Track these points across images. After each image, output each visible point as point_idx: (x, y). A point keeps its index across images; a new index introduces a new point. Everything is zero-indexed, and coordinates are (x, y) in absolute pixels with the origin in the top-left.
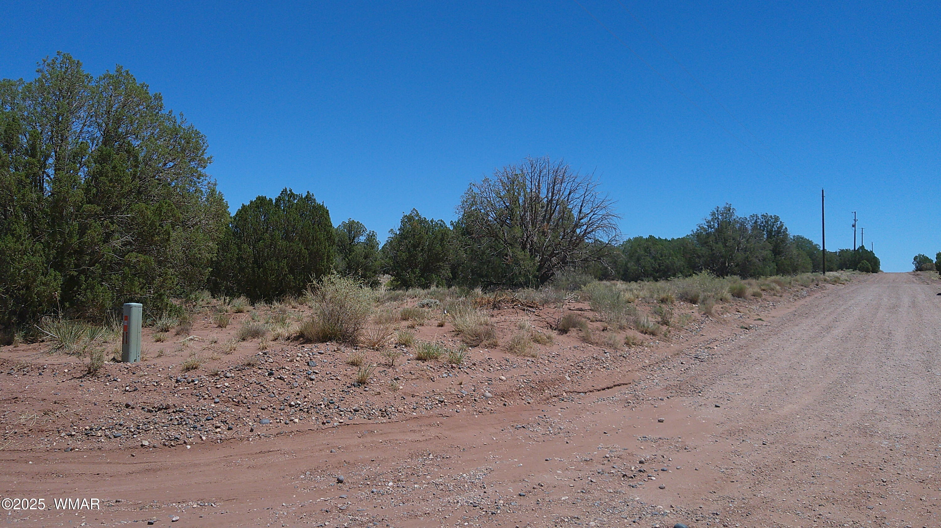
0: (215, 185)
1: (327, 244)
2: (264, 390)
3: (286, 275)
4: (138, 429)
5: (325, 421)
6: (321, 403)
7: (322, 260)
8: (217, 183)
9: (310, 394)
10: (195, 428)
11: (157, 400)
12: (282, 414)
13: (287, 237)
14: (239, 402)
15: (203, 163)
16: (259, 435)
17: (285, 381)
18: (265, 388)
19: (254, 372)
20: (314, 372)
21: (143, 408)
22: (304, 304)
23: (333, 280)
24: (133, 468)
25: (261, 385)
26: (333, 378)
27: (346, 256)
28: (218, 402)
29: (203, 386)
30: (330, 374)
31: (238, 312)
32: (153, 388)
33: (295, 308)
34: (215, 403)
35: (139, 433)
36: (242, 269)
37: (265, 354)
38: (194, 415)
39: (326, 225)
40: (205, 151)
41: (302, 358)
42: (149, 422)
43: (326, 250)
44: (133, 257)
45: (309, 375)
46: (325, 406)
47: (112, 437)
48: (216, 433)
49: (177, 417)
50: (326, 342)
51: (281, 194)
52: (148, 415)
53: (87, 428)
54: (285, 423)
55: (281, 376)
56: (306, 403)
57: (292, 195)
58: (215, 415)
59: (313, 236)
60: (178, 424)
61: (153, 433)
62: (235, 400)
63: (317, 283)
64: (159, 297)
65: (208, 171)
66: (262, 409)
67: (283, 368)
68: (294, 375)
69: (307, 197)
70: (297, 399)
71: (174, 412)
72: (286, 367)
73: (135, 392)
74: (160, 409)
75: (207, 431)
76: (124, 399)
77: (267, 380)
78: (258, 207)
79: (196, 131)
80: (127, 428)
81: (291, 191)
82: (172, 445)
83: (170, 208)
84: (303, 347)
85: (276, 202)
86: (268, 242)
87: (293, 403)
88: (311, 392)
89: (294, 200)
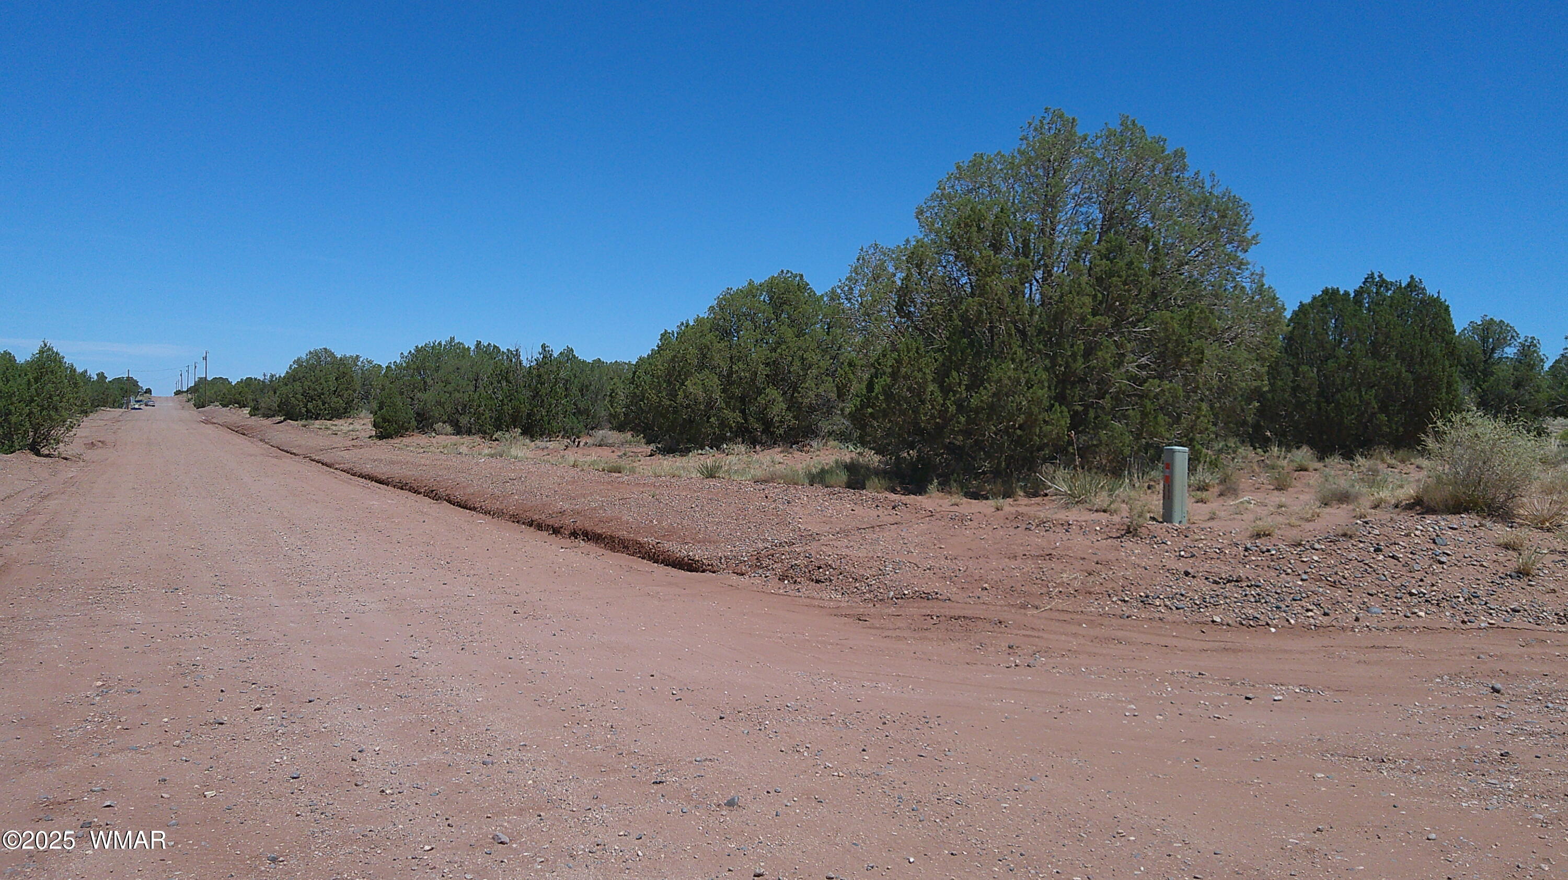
0: (1262, 275)
1: (1447, 363)
2: (1369, 570)
3: (1374, 414)
4: (1205, 602)
5: (1466, 620)
6: (1458, 594)
7: (1439, 390)
8: (1265, 272)
9: (1440, 581)
10: (1277, 607)
11: (1225, 571)
12: (1399, 604)
13: (1375, 351)
14: (1335, 582)
15: (1244, 245)
16: (1368, 627)
17: (1400, 561)
18: (1371, 567)
19: (1353, 545)
20: (1444, 553)
21: (1207, 579)
22: (1408, 463)
23: (1470, 420)
24: (1206, 646)
25: (1365, 564)
26: (1475, 563)
27: (1477, 384)
28: (1306, 580)
29: (1283, 558)
30: (1471, 557)
31: (1301, 470)
32: (1216, 556)
33: (1392, 468)
34: (1302, 580)
35: (1206, 607)
36: (1300, 406)
37: (1366, 523)
38: (1276, 593)
39: (1444, 330)
40: (1249, 227)
41: (1423, 533)
42: (1217, 595)
43: (1446, 373)
44: (1153, 386)
45: (1436, 555)
46: (1466, 600)
47: (1174, 608)
48: (1308, 617)
49: (1253, 592)
50: (1460, 513)
51: (1364, 283)
52: (1215, 587)
53: (1142, 594)
54: (1405, 616)
55: (1395, 553)
56: (1434, 593)
57: (1383, 283)
58: (1304, 595)
59: (1422, 352)
60: (1256, 602)
61: (1224, 609)
62: (1329, 579)
63: (1444, 425)
64: (1188, 442)
65: (1252, 256)
66: (1369, 594)
67: (1395, 544)
68: (1414, 554)
69: (1409, 285)
70: (1420, 586)
71: (1248, 586)
72: (1401, 543)
73: (1193, 559)
74: (1229, 581)
75: (1295, 614)
76: (1181, 566)
77: (1373, 558)
78: (1325, 306)
79: (1234, 196)
80: (1191, 599)
81: (1380, 276)
82: (1250, 625)
83: (1203, 316)
84: (1424, 518)
85: (1356, 295)
86: (1344, 361)
87: (1414, 591)
88: (1441, 579)
89: (1387, 291)
